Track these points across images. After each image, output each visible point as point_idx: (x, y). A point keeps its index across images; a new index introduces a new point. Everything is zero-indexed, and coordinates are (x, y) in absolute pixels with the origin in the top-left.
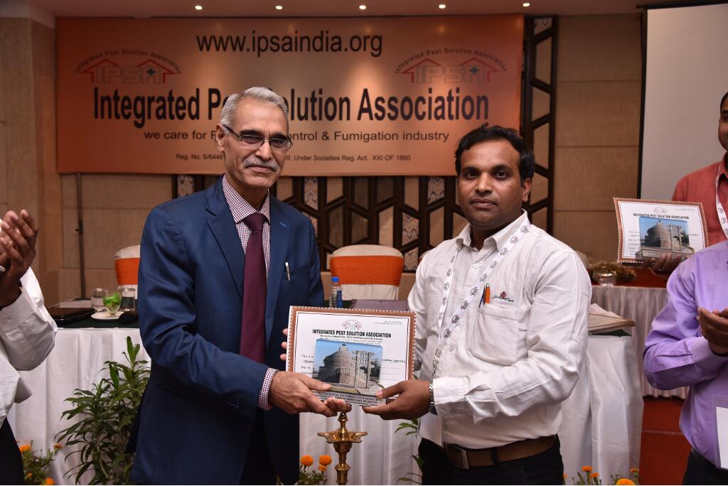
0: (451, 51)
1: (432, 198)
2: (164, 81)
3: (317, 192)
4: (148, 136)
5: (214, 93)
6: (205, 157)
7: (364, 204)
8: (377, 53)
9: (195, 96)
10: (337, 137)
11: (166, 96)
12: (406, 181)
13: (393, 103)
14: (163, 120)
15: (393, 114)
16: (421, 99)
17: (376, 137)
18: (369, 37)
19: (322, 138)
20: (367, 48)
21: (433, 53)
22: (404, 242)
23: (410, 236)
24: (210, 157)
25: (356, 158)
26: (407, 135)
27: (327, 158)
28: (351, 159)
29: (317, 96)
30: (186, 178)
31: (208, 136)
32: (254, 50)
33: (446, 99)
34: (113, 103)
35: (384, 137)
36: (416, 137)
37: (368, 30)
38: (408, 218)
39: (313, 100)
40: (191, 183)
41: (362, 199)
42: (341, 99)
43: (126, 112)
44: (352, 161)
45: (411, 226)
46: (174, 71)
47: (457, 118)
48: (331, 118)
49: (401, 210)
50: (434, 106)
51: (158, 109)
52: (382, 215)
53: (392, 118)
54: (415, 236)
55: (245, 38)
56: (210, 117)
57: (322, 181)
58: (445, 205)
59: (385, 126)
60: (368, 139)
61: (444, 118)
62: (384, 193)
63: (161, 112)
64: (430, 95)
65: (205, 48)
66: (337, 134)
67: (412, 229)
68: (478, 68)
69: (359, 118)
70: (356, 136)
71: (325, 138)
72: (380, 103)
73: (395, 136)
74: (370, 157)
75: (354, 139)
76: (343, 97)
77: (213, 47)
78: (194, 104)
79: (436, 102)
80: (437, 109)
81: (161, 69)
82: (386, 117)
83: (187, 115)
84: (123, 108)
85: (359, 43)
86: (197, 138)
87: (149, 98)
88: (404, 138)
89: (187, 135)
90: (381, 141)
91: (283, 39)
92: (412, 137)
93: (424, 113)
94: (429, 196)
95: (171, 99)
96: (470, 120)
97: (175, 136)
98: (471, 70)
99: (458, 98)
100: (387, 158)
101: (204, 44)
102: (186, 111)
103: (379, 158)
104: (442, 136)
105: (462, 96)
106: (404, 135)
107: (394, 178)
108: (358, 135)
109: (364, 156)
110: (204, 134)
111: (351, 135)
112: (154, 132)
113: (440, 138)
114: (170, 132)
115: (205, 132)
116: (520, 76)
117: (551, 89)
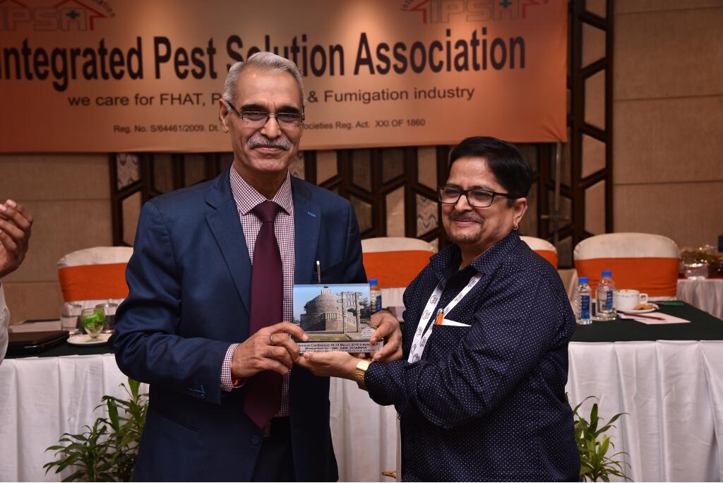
2: (92, 28)
3: (303, 170)
4: (73, 102)
5: (161, 43)
6: (154, 129)
7: (367, 184)
9: (136, 47)
10: (328, 98)
11: (96, 48)
12: (421, 154)
13: (400, 51)
14: (93, 80)
15: (400, 65)
16: (437, 44)
17: (379, 96)
19: (309, 99)
22: (420, 233)
23: (426, 224)
24: (160, 128)
25: (354, 124)
26: (420, 92)
28: (348, 126)
29: (300, 44)
30: (129, 158)
31: (157, 101)
33: (469, 44)
34: (22, 58)
35: (390, 96)
36: (432, 94)
38: (424, 201)
39: (295, 49)
40: (135, 164)
41: (362, 177)
42: (331, 47)
43: (42, 70)
44: (349, 128)
45: (428, 211)
46: (107, 14)
47: (485, 67)
48: (319, 73)
49: (414, 192)
50: (454, 52)
51: (86, 66)
52: (390, 198)
53: (399, 71)
54: (433, 224)
56: (158, 76)
57: (310, 157)
59: (391, 81)
60: (369, 99)
61: (467, 69)
62: (392, 169)
63: (90, 70)
64: (449, 39)
66: (328, 94)
67: (429, 214)
69: (356, 72)
70: (353, 96)
71: (312, 99)
72: (383, 51)
73: (404, 95)
74: (372, 123)
75: (351, 99)
76: (334, 45)
78: (135, 58)
79: (457, 47)
80: (458, 57)
81: (88, 10)
82: (392, 69)
83: (127, 74)
84: (37, 64)
86: (141, 103)
87: (72, 50)
88: (416, 97)
89: (127, 100)
90: (386, 101)
92: (427, 95)
93: (441, 63)
95: (103, 51)
96: (501, 71)
97: (111, 101)
98: (501, 4)
99: (485, 42)
100: (395, 123)
102: (125, 68)
103: (384, 124)
104: (465, 93)
105: (490, 39)
106: (416, 93)
107: (404, 149)
108: (356, 94)
109: (364, 121)
110: (151, 98)
111: (346, 95)
112: (82, 96)
113: (462, 95)
114: (105, 97)
115: (152, 96)
116: (566, 8)
117: (606, 24)
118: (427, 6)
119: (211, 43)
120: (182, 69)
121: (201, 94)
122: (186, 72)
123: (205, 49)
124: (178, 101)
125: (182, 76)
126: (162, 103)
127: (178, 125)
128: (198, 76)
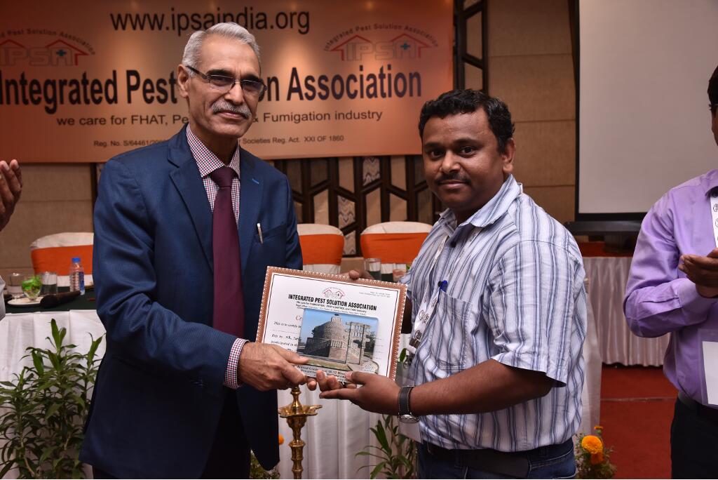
0: (381, 27)
1: (368, 179)
2: (76, 64)
4: (61, 122)
5: (132, 75)
6: (126, 143)
7: (298, 188)
8: (305, 30)
9: (112, 78)
10: (266, 119)
11: (80, 79)
12: (341, 163)
13: (323, 82)
14: (77, 105)
15: (324, 93)
16: (352, 77)
17: (307, 117)
18: (295, 13)
20: (294, 27)
21: (362, 29)
22: (341, 226)
23: (346, 219)
24: (132, 143)
25: (287, 139)
26: (339, 115)
27: (257, 141)
28: (282, 141)
31: (128, 121)
32: (174, 28)
33: (377, 77)
34: (20, 88)
35: (316, 117)
36: (349, 116)
37: (294, 7)
38: (344, 201)
41: (295, 182)
42: (269, 78)
43: (36, 97)
44: (284, 143)
45: (347, 209)
46: (87, 52)
47: (390, 95)
49: (336, 193)
50: (366, 84)
51: (71, 93)
52: (317, 198)
53: (323, 98)
54: (351, 219)
55: (163, 16)
56: (129, 101)
58: (380, 185)
59: (317, 105)
60: (299, 119)
61: (376, 97)
62: (318, 175)
63: (74, 97)
64: (362, 73)
65: (120, 27)
66: (267, 116)
67: (348, 211)
68: (408, 44)
69: (289, 98)
70: (287, 117)
72: (310, 82)
73: (327, 116)
74: (302, 139)
75: (285, 120)
76: (271, 77)
77: (129, 25)
78: (111, 88)
79: (368, 79)
80: (369, 87)
81: (73, 49)
82: (317, 96)
83: (104, 100)
84: (32, 92)
85: (285, 20)
86: (116, 123)
87: (60, 81)
88: (336, 118)
89: (105, 120)
90: (313, 121)
91: (205, 17)
92: (345, 116)
93: (356, 92)
94: (364, 178)
95: (85, 82)
96: (403, 98)
97: (92, 122)
98: (402, 47)
99: (390, 75)
100: (320, 139)
101: (119, 22)
102: (103, 95)
103: (311, 139)
104: (375, 115)
105: (393, 74)
106: (336, 115)
107: (327, 159)
108: (289, 116)
109: (296, 137)
110: (124, 119)
111: (281, 116)
112: (68, 118)
113: (373, 117)
114: (86, 117)
115: (124, 117)
116: (451, 52)
117: (482, 64)
118: (344, 47)
119: (172, 75)
120: (149, 96)
121: (164, 116)
122: (152, 98)
123: (167, 78)
124: (145, 121)
125: (149, 101)
126: (132, 123)
127: (146, 140)
128: (162, 101)
